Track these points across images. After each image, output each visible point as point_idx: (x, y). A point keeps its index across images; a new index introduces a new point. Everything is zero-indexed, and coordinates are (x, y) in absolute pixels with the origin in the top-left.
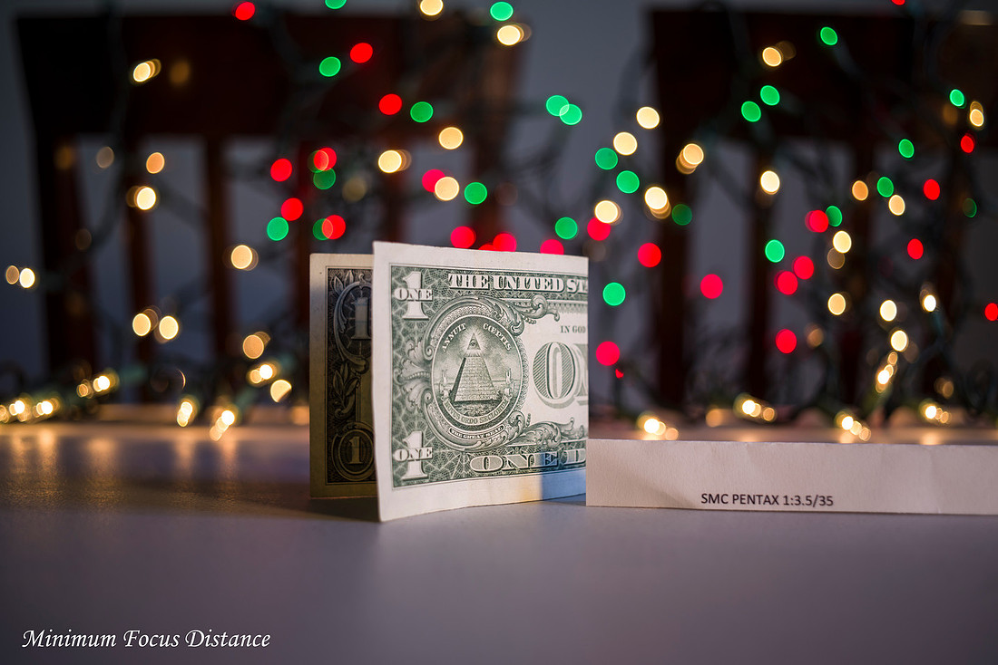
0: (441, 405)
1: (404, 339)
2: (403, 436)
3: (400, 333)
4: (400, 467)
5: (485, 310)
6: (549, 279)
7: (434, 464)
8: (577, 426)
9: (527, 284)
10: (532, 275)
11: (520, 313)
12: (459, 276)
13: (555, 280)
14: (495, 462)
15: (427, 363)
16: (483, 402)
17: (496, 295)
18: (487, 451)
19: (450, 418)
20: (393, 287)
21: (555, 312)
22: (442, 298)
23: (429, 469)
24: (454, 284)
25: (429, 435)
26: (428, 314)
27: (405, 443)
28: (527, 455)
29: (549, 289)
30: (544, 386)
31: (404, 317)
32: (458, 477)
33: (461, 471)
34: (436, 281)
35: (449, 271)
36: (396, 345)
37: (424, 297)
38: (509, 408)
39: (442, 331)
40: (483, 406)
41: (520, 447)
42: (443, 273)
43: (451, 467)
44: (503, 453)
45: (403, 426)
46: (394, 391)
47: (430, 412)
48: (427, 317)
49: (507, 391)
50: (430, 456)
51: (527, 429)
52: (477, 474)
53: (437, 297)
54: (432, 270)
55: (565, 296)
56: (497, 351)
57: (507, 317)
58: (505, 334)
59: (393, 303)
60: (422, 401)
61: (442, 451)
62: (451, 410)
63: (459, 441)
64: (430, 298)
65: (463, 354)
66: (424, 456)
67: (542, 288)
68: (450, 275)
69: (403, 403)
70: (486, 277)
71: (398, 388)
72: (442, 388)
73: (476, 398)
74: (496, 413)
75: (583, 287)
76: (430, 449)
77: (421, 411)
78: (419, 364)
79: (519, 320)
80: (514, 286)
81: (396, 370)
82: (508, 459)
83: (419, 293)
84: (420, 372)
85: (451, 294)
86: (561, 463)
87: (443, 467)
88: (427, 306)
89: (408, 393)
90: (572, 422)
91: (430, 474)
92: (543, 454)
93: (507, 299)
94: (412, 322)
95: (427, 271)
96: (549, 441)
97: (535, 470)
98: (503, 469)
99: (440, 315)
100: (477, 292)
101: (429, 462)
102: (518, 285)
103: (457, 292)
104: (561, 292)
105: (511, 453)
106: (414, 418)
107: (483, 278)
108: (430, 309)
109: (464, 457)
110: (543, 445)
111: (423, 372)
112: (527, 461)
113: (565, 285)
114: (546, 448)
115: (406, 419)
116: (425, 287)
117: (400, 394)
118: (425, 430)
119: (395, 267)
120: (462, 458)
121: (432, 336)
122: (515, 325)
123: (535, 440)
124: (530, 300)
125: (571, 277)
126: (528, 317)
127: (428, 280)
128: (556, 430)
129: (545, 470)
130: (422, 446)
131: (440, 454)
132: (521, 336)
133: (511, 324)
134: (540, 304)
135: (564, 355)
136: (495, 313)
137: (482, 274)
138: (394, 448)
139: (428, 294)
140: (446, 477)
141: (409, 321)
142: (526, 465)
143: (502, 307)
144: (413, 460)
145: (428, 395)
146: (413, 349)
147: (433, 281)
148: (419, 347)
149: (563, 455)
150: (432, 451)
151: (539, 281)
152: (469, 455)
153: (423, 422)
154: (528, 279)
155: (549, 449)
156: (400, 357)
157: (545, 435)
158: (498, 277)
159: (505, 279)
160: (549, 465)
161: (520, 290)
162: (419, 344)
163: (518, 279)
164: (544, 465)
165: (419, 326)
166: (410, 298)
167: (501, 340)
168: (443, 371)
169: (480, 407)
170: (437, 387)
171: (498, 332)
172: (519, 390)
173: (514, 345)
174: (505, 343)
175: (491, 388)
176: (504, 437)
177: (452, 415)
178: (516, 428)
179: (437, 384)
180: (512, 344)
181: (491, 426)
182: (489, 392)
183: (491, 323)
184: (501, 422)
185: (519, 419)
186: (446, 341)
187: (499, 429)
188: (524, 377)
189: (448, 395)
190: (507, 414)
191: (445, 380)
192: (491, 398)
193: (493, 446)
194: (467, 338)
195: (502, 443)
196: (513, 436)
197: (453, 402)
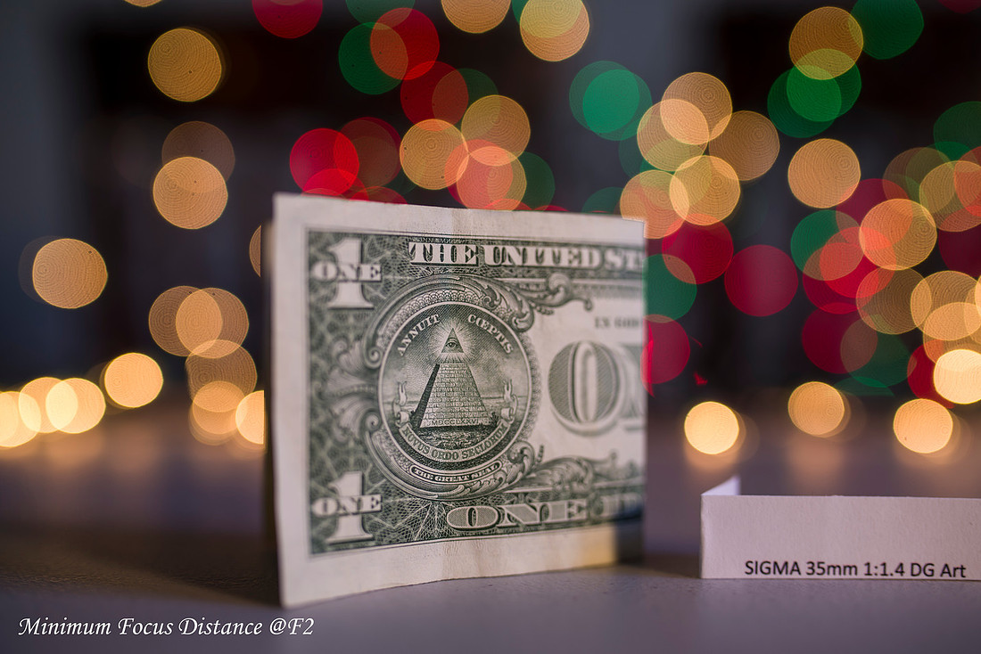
0: (396, 434)
1: (329, 338)
2: (329, 479)
3: (322, 328)
4: (325, 524)
5: (472, 295)
6: (575, 251)
7: (384, 518)
8: (622, 462)
9: (539, 258)
10: (546, 244)
11: (528, 299)
12: (428, 246)
13: (585, 252)
14: (485, 515)
15: (370, 373)
16: (466, 428)
17: (493, 273)
18: (471, 498)
19: (412, 452)
20: (312, 262)
21: (585, 297)
22: (398, 277)
23: (374, 527)
24: (419, 258)
25: (375, 476)
26: (373, 300)
27: (333, 490)
28: (538, 505)
29: (575, 264)
30: (564, 402)
31: (332, 304)
32: (427, 537)
33: (431, 527)
34: (388, 253)
35: (410, 239)
36: (316, 343)
37: (366, 272)
38: (508, 438)
39: (398, 326)
40: (466, 435)
41: (526, 494)
42: (397, 243)
43: (414, 523)
44: (500, 502)
45: (329, 464)
46: (313, 413)
47: (377, 443)
48: (370, 305)
49: (505, 412)
50: (378, 508)
51: (540, 467)
52: (457, 533)
53: (390, 277)
54: (380, 237)
55: (603, 274)
56: (490, 354)
57: (507, 305)
58: (503, 330)
59: (312, 285)
60: (363, 428)
61: (398, 500)
62: (414, 441)
63: (426, 485)
64: (377, 278)
65: (434, 359)
66: (366, 507)
67: (564, 263)
68: (411, 245)
69: (329, 431)
70: (473, 247)
71: (319, 410)
72: (397, 409)
73: (456, 423)
74: (486, 444)
75: (636, 261)
76: (378, 497)
77: (361, 442)
78: (357, 374)
79: (526, 309)
80: (518, 260)
81: (317, 383)
82: (506, 511)
83: (358, 270)
84: (358, 386)
85: (413, 271)
86: (593, 515)
87: (399, 524)
88: (371, 289)
89: (336, 417)
90: (614, 456)
91: (378, 533)
92: (565, 503)
93: (506, 280)
94: (344, 312)
95: (371, 237)
96: (575, 485)
97: (550, 527)
98: (500, 525)
99: (394, 302)
100: (459, 269)
101: (376, 516)
102: (524, 260)
103: (423, 269)
104: (597, 270)
105: (512, 503)
106: (348, 452)
107: (467, 249)
108: (378, 293)
109: (436, 508)
110: (564, 490)
111: (364, 386)
112: (538, 514)
113: (603, 260)
114: (569, 493)
115: (333, 454)
116: (368, 262)
117: (322, 419)
118: (368, 470)
119: (315, 233)
120: (433, 509)
121: (380, 333)
122: (519, 318)
123: (550, 483)
124: (543, 280)
125: (615, 248)
126: (540, 305)
127: (374, 252)
128: (586, 470)
129: (566, 525)
130: (363, 493)
131: (395, 503)
132: (529, 333)
133: (512, 315)
134: (559, 286)
135: (600, 360)
136: (486, 300)
137: (467, 243)
138: (313, 497)
139: (374, 272)
140: (405, 537)
141: (339, 311)
142: (535, 520)
143: (497, 291)
144: (346, 514)
145: (373, 419)
146: (345, 352)
147: (383, 253)
148: (357, 349)
149: (597, 504)
150: (379, 499)
151: (560, 253)
152: (445, 506)
153: (365, 457)
154: (540, 250)
155: (574, 496)
156: (323, 363)
157: (568, 476)
158: (492, 247)
159: (504, 249)
160: (573, 518)
161: (528, 267)
162: (357, 345)
163: (524, 250)
164: (566, 519)
165: (357, 318)
166: (341, 277)
167: (498, 338)
168: (399, 383)
169: (462, 436)
170: (389, 408)
171: (492, 327)
172: (525, 410)
173: (518, 346)
174: (502, 343)
175: (480, 409)
176: (501, 479)
177: (415, 448)
178: (520, 466)
179: (389, 403)
180: (514, 344)
181: (479, 463)
182: (476, 414)
183: (480, 314)
184: (495, 458)
185: (525, 452)
186: (404, 341)
187: (493, 468)
188: (534, 391)
189: (408, 419)
190: (505, 446)
191: (403, 397)
192: (480, 422)
193: (482, 493)
194: (442, 336)
195: (496, 488)
196: (516, 477)
197: (417, 429)
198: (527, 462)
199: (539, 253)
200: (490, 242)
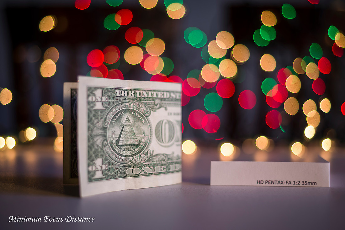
0: (112, 147)
1: (93, 118)
2: (93, 160)
3: (91, 115)
4: (92, 173)
5: (133, 106)
6: (162, 93)
7: (108, 172)
8: (175, 155)
9: (152, 95)
10: (154, 91)
11: (149, 107)
12: (121, 91)
13: (165, 93)
14: (137, 171)
15: (105, 129)
16: (132, 145)
17: (139, 99)
18: (133, 166)
19: (116, 152)
20: (88, 96)
21: (165, 106)
22: (112, 101)
23: (106, 174)
24: (118, 95)
25: (106, 159)
26: (106, 107)
27: (94, 163)
28: (152, 168)
29: (162, 97)
30: (159, 138)
31: (94, 108)
32: (120, 177)
33: (121, 174)
34: (110, 94)
35: (116, 89)
36: (90, 120)
37: (103, 100)
38: (144, 148)
39: (112, 115)
40: (132, 147)
41: (149, 164)
42: (112, 90)
43: (117, 173)
44: (141, 167)
45: (93, 156)
46: (89, 141)
47: (106, 149)
48: (105, 109)
49: (143, 140)
50: (107, 169)
51: (153, 156)
52: (129, 176)
53: (110, 100)
54: (107, 89)
55: (170, 100)
56: (138, 123)
57: (143, 109)
58: (142, 116)
59: (89, 103)
60: (103, 145)
61: (112, 166)
62: (117, 149)
63: (120, 162)
64: (107, 101)
65: (122, 125)
66: (104, 168)
67: (159, 96)
68: (116, 91)
69: (93, 146)
70: (133, 92)
71: (91, 140)
72: (112, 139)
73: (129, 144)
74: (137, 150)
75: (179, 96)
76: (107, 165)
77: (102, 149)
78: (101, 129)
79: (148, 110)
80: (146, 96)
81: (90, 132)
82: (143, 169)
83: (101, 99)
84: (101, 133)
85: (117, 99)
86: (167, 170)
87: (113, 173)
88: (105, 104)
89: (95, 142)
90: (173, 153)
91: (107, 176)
92: (160, 167)
93: (143, 101)
94: (97, 111)
95: (105, 89)
96: (162, 161)
97: (155, 174)
98: (141, 174)
99: (111, 108)
100: (130, 98)
101: (106, 171)
102: (148, 96)
103: (119, 98)
104: (168, 99)
105: (145, 167)
106: (98, 152)
107: (132, 92)
108: (107, 105)
109: (123, 168)
110: (159, 163)
111: (103, 132)
112: (152, 170)
113: (170, 96)
114: (161, 164)
115: (94, 153)
116: (104, 96)
117: (91, 142)
118: (104, 157)
119: (89, 87)
120: (122, 169)
121: (107, 117)
122: (146, 112)
123: (155, 161)
124: (153, 102)
125: (173, 92)
126: (153, 109)
127: (106, 93)
128: (166, 157)
129: (160, 173)
130: (103, 164)
131: (111, 167)
132: (149, 117)
133: (145, 112)
134: (158, 103)
135: (169, 125)
136: (137, 107)
137: (132, 90)
138: (89, 165)
139: (106, 99)
140: (114, 177)
141: (96, 111)
142: (151, 172)
143: (140, 104)
144: (98, 170)
145: (105, 142)
146: (98, 122)
147: (108, 93)
148: (101, 122)
149: (169, 167)
150: (107, 166)
151: (158, 94)
152: (125, 168)
153: (103, 154)
154: (153, 92)
155: (162, 165)
156: (92, 126)
157: (160, 159)
158: (139, 91)
159: (142, 93)
160: (162, 171)
161: (149, 98)
162: (101, 120)
163: (148, 93)
164: (160, 172)
165: (101, 113)
166: (97, 101)
167: (140, 118)
168: (113, 132)
169: (130, 147)
170: (110, 139)
171: (139, 115)
172: (148, 140)
173: (146, 121)
174: (142, 120)
175: (136, 139)
176: (141, 160)
177: (117, 151)
178: (147, 156)
179: (110, 138)
180: (145, 120)
181: (135, 155)
182: (134, 141)
183: (135, 111)
184: (140, 153)
185: (148, 152)
186: (114, 119)
187: (139, 157)
188: (151, 134)
189: (115, 142)
190: (143, 150)
191: (114, 135)
192: (135, 143)
193: (136, 164)
194: (124, 118)
195: (140, 162)
196: (146, 160)
197: (118, 145)
198: (149, 155)
199: (152, 94)
200: (138, 90)
